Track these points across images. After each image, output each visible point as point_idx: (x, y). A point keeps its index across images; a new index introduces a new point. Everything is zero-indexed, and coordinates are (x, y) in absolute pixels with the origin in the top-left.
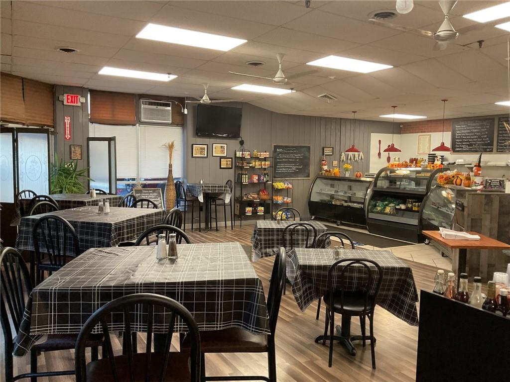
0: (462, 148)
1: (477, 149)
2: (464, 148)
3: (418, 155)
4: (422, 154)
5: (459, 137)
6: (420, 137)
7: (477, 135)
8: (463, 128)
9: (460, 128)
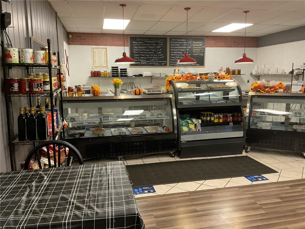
0: (140, 62)
1: (154, 63)
2: (143, 62)
3: (94, 68)
4: (99, 67)
5: (137, 52)
6: (94, 50)
7: (153, 51)
8: (140, 44)
9: (138, 44)
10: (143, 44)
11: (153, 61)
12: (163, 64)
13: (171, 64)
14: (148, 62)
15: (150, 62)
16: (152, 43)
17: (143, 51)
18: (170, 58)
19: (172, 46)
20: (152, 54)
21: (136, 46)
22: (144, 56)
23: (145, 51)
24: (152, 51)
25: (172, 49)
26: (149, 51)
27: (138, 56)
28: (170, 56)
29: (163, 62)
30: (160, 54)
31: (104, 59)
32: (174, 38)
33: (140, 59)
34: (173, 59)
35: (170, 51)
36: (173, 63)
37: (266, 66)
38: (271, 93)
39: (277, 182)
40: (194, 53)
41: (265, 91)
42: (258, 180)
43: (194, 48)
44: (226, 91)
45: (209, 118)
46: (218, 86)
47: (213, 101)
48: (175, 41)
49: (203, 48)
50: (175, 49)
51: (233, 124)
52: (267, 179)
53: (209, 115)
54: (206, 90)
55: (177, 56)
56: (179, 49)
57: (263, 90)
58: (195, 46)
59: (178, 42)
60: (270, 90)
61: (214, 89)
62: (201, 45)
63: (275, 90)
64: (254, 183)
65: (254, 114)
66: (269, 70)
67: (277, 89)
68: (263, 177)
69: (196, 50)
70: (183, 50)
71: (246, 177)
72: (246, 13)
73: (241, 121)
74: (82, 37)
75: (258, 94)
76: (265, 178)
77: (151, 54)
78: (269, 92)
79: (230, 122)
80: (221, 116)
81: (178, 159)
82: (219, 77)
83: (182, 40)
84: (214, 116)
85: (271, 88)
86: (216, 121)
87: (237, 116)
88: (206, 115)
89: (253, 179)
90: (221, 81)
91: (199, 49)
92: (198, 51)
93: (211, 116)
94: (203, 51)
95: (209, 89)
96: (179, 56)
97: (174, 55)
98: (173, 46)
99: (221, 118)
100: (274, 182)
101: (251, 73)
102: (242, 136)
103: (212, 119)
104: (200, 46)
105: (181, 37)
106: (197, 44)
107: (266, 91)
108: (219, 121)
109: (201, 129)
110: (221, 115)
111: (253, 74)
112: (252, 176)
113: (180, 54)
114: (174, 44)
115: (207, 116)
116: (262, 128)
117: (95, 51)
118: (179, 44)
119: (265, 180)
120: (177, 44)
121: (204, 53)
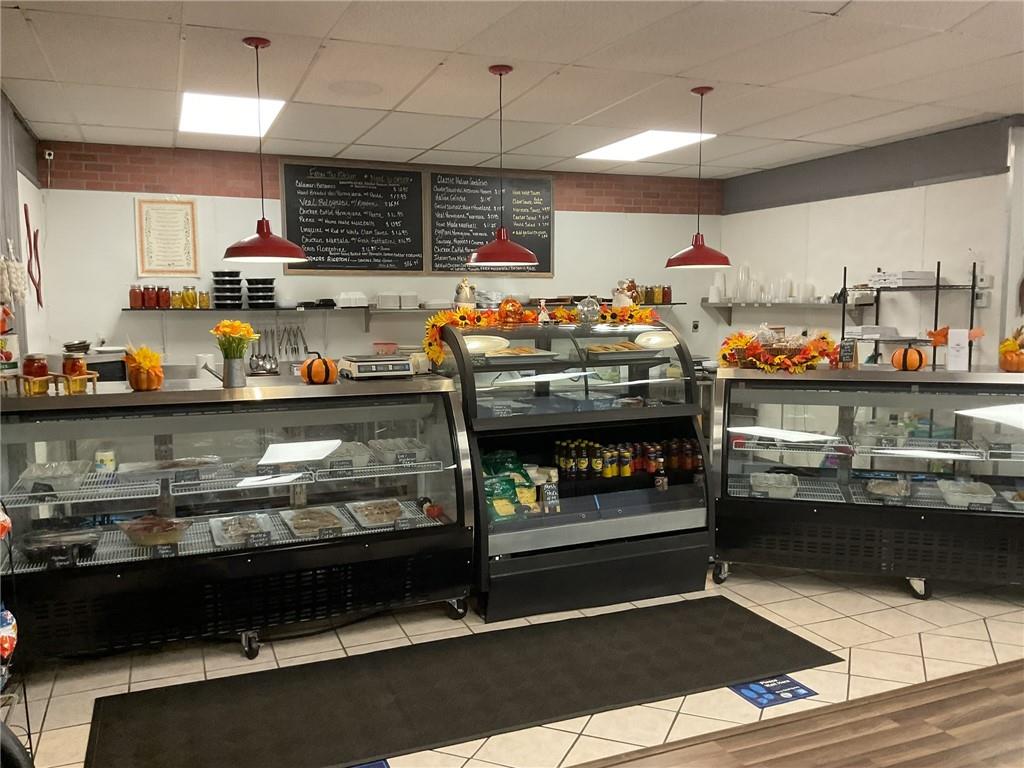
0: (326, 254)
1: (376, 260)
2: (333, 257)
3: (144, 275)
4: (162, 272)
5: (311, 220)
6: (145, 207)
7: (372, 219)
8: (323, 190)
9: (314, 189)
10: (333, 190)
11: (371, 254)
12: (408, 264)
13: (437, 266)
14: (352, 258)
15: (364, 257)
16: (369, 190)
17: (335, 218)
18: (434, 243)
19: (439, 203)
20: (368, 228)
21: (308, 197)
22: (339, 236)
23: (343, 218)
24: (368, 218)
25: (440, 211)
26: (356, 219)
27: (315, 235)
28: (434, 236)
29: (409, 259)
30: (396, 228)
31: (184, 242)
32: (444, 176)
33: (325, 245)
34: (445, 246)
35: (434, 219)
36: (444, 262)
37: (753, 276)
38: (791, 370)
39: (848, 702)
40: (520, 229)
41: (771, 365)
42: (779, 700)
43: (518, 210)
44: (640, 364)
45: (584, 464)
46: (613, 346)
47: (598, 400)
48: (452, 187)
49: (544, 213)
50: (451, 212)
51: (669, 484)
52: (811, 693)
53: (584, 453)
54: (573, 359)
55: (459, 238)
56: (464, 212)
57: (766, 362)
58: (519, 206)
59: (459, 191)
60: (789, 362)
61: (601, 358)
62: (538, 202)
63: (808, 360)
64: (771, 713)
65: (737, 445)
66: (762, 289)
67: (814, 357)
68: (794, 683)
69: (523, 218)
70: (479, 217)
71: (736, 688)
72: (702, 95)
73: (695, 470)
74: (94, 158)
75: (750, 374)
76: (803, 687)
77: (363, 227)
78: (786, 369)
79: (657, 473)
80: (627, 454)
81: (479, 627)
82: (614, 316)
83: (473, 183)
84: (602, 457)
85: (793, 353)
86: (611, 472)
87: (681, 451)
88: (574, 454)
89: (760, 695)
90: (621, 328)
91: (533, 215)
92: (532, 222)
93: (591, 454)
94: (546, 221)
95: (584, 358)
96: (466, 238)
97: (446, 233)
98: (443, 203)
99: (627, 463)
100: (836, 702)
101: (705, 300)
102: (702, 524)
103: (598, 465)
104: (536, 207)
105: (473, 173)
106: (527, 198)
107: (778, 364)
108: (619, 471)
109: (560, 504)
110: (625, 448)
111: (710, 301)
112: (756, 682)
113: (467, 230)
114: (448, 195)
115: (579, 455)
116: (767, 493)
117: (147, 212)
118: (463, 195)
119: (804, 696)
120: (459, 195)
121: (549, 230)
